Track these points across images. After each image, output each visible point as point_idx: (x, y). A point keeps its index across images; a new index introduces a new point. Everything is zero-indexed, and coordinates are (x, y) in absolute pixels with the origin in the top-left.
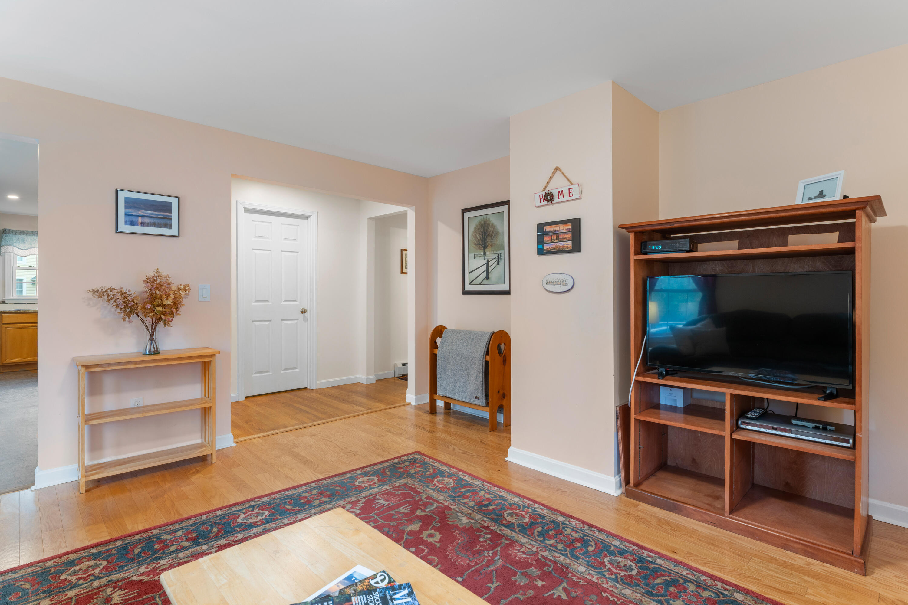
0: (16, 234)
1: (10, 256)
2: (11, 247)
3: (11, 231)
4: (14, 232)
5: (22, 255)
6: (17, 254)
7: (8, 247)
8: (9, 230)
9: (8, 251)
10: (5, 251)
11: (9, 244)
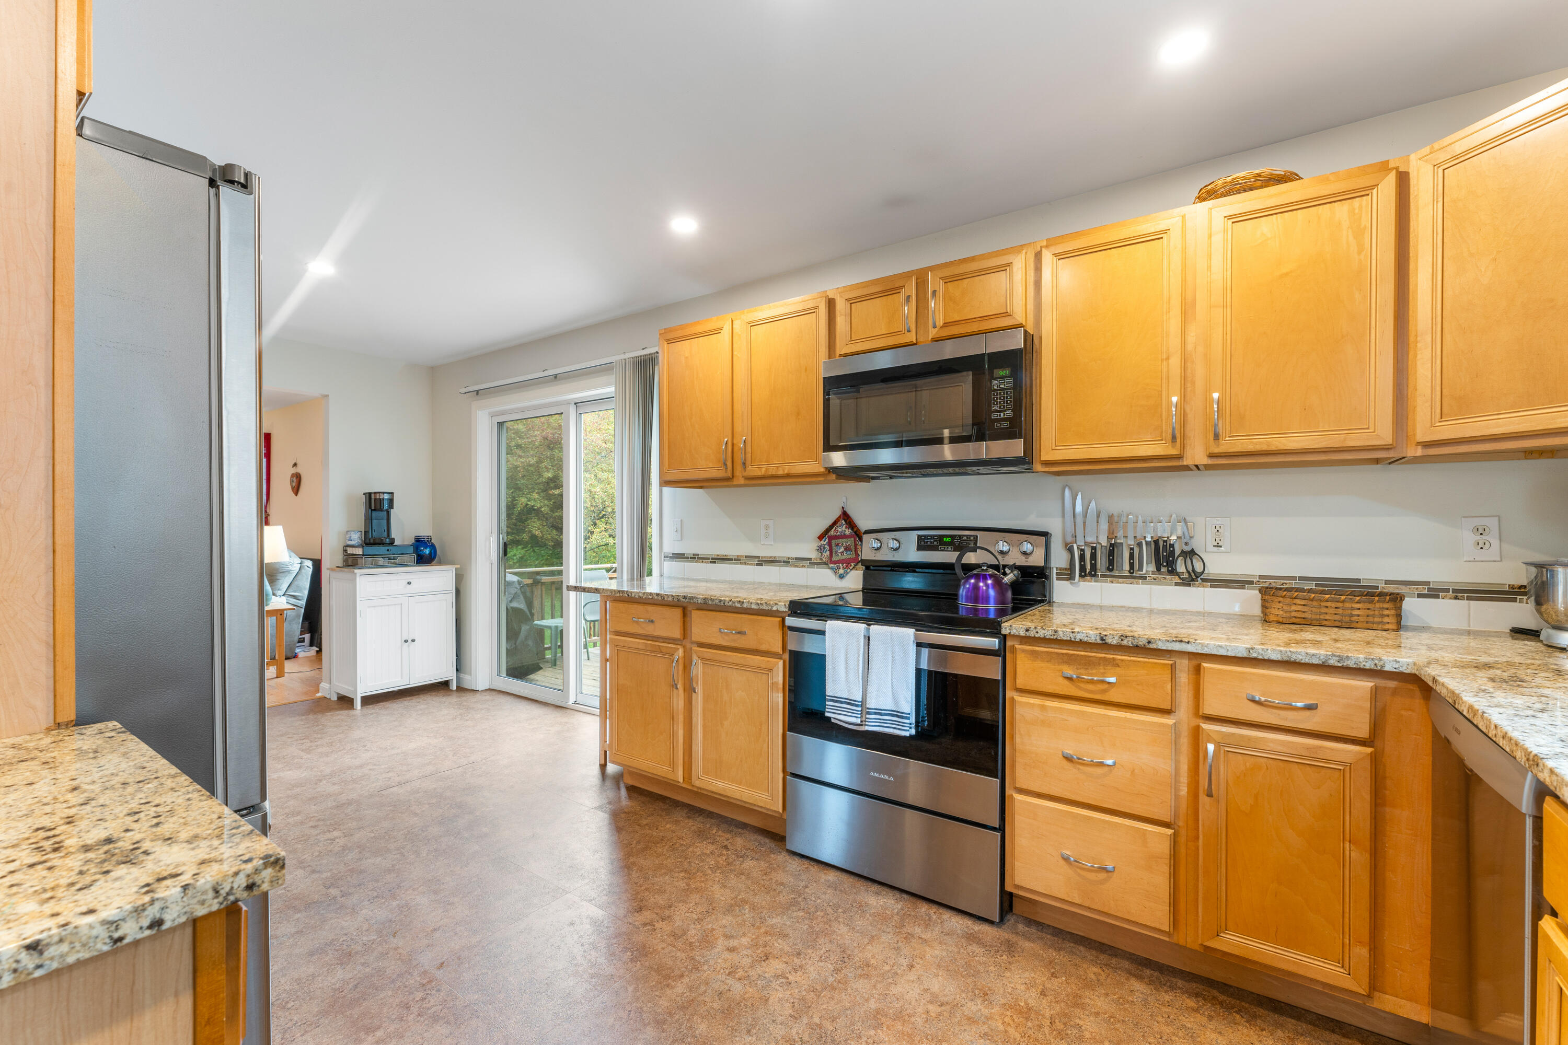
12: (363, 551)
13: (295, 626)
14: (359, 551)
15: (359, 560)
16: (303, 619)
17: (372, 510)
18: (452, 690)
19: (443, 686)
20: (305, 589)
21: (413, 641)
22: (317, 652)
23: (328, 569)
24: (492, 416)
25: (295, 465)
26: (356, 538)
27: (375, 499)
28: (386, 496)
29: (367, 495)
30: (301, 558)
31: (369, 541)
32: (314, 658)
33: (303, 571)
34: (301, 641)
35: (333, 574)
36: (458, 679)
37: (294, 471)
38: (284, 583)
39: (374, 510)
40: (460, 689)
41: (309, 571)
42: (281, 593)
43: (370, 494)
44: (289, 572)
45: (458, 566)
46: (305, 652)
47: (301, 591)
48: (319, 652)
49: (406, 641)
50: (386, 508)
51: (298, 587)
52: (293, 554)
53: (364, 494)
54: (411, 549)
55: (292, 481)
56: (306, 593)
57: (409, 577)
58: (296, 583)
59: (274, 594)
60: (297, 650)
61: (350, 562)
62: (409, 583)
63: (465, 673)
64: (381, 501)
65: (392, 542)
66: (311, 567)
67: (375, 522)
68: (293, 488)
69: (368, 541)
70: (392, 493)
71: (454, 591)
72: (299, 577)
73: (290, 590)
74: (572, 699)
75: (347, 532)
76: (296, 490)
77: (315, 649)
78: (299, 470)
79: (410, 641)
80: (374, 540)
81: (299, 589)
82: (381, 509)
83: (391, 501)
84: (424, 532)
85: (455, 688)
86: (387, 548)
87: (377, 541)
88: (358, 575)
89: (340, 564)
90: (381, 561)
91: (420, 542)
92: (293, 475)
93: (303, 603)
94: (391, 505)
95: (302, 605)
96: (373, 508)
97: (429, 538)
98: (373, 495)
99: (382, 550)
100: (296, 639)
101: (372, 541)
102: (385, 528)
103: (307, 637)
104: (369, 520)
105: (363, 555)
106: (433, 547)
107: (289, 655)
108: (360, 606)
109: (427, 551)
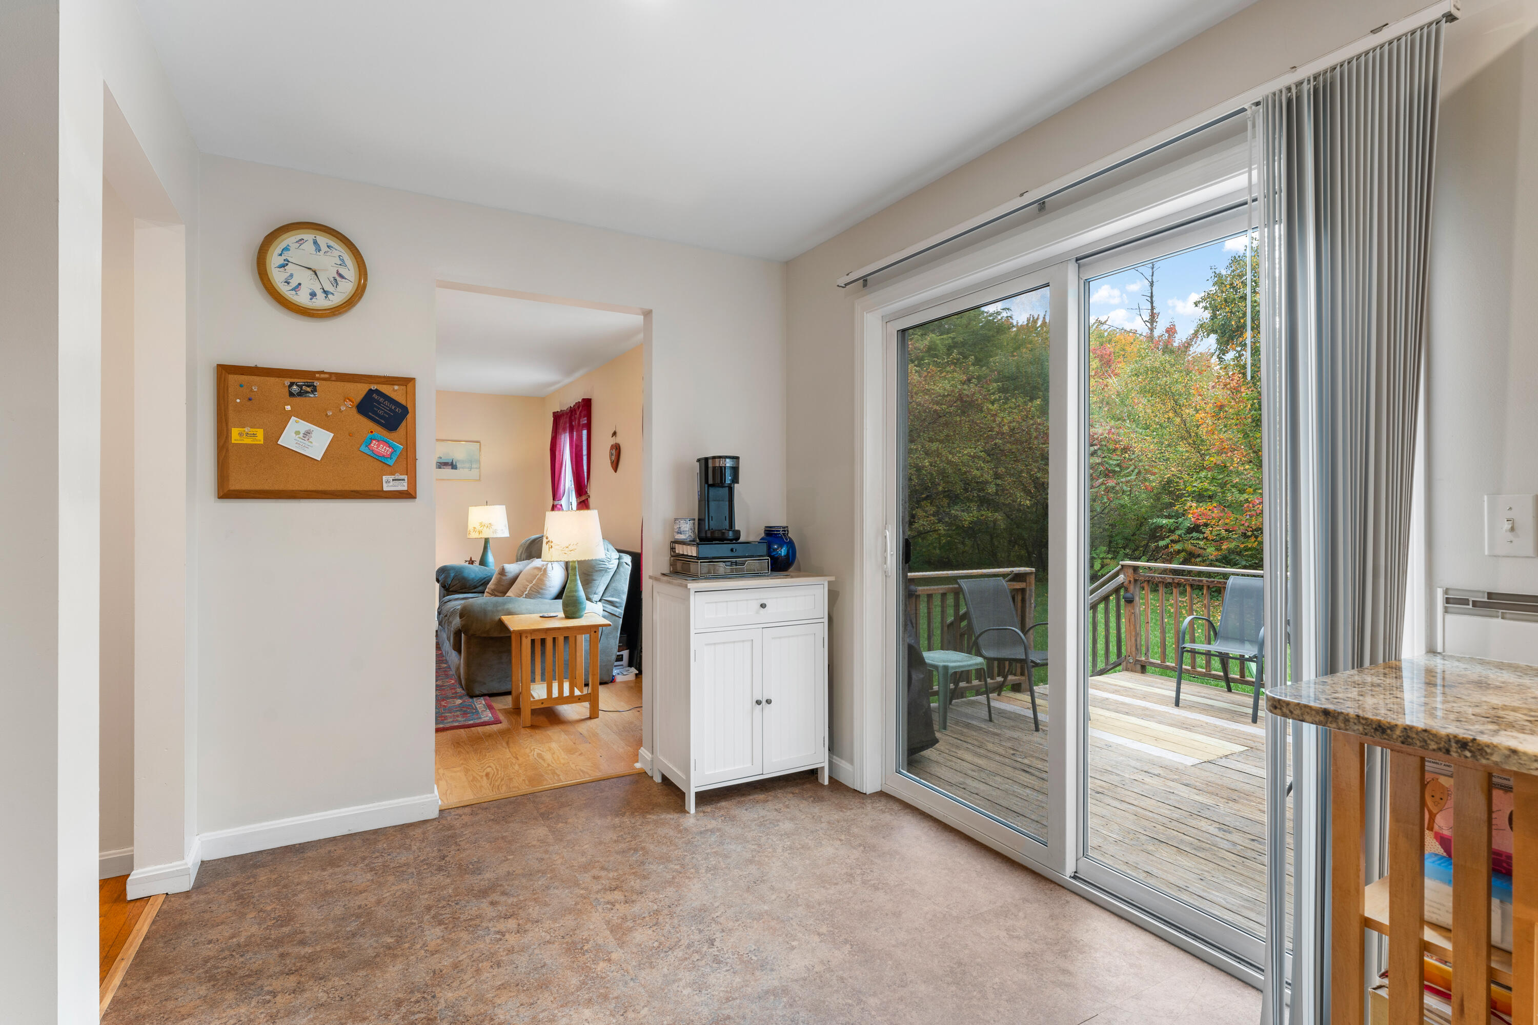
12: (698, 552)
13: (613, 641)
14: (692, 551)
15: (693, 566)
16: (621, 633)
17: (709, 486)
18: (822, 785)
19: (811, 775)
20: (623, 593)
21: (769, 702)
22: (636, 675)
23: (650, 577)
24: (888, 320)
25: (614, 434)
26: (687, 529)
27: (714, 468)
28: (729, 463)
29: (703, 462)
30: (619, 551)
31: (704, 537)
32: (632, 685)
33: (621, 569)
34: (620, 658)
35: (658, 587)
36: (831, 763)
37: (612, 441)
38: (601, 585)
39: (713, 485)
40: (836, 785)
41: (627, 570)
42: (596, 597)
43: (706, 459)
44: (606, 570)
45: (832, 579)
46: (624, 675)
47: (619, 596)
48: (639, 675)
49: (759, 702)
50: (728, 481)
51: (616, 590)
52: (611, 548)
53: (699, 460)
54: (763, 549)
55: (611, 454)
56: (625, 597)
57: (763, 596)
58: (613, 585)
59: (589, 599)
60: (615, 672)
61: (679, 566)
62: (763, 606)
63: (841, 758)
64: (722, 470)
65: (737, 534)
66: (630, 564)
67: (712, 504)
68: (612, 463)
69: (703, 535)
70: (736, 458)
71: (826, 620)
72: (617, 577)
73: (607, 594)
74: (1070, 869)
75: (676, 520)
76: (615, 465)
77: (634, 671)
78: (618, 439)
79: (764, 702)
80: (713, 533)
81: (617, 593)
82: (721, 484)
83: (735, 470)
84: (778, 520)
85: (826, 782)
86: (731, 546)
87: (717, 535)
88: (692, 592)
89: (666, 571)
90: (722, 567)
91: (773, 535)
92: (612, 447)
93: (620, 611)
94: (735, 479)
95: (620, 613)
96: (711, 482)
97: (785, 529)
98: (710, 462)
99: (722, 549)
100: (614, 657)
101: (709, 535)
102: (727, 514)
103: (625, 653)
104: (704, 501)
105: (698, 558)
106: (791, 544)
107: (606, 679)
108: (695, 642)
109: (783, 552)
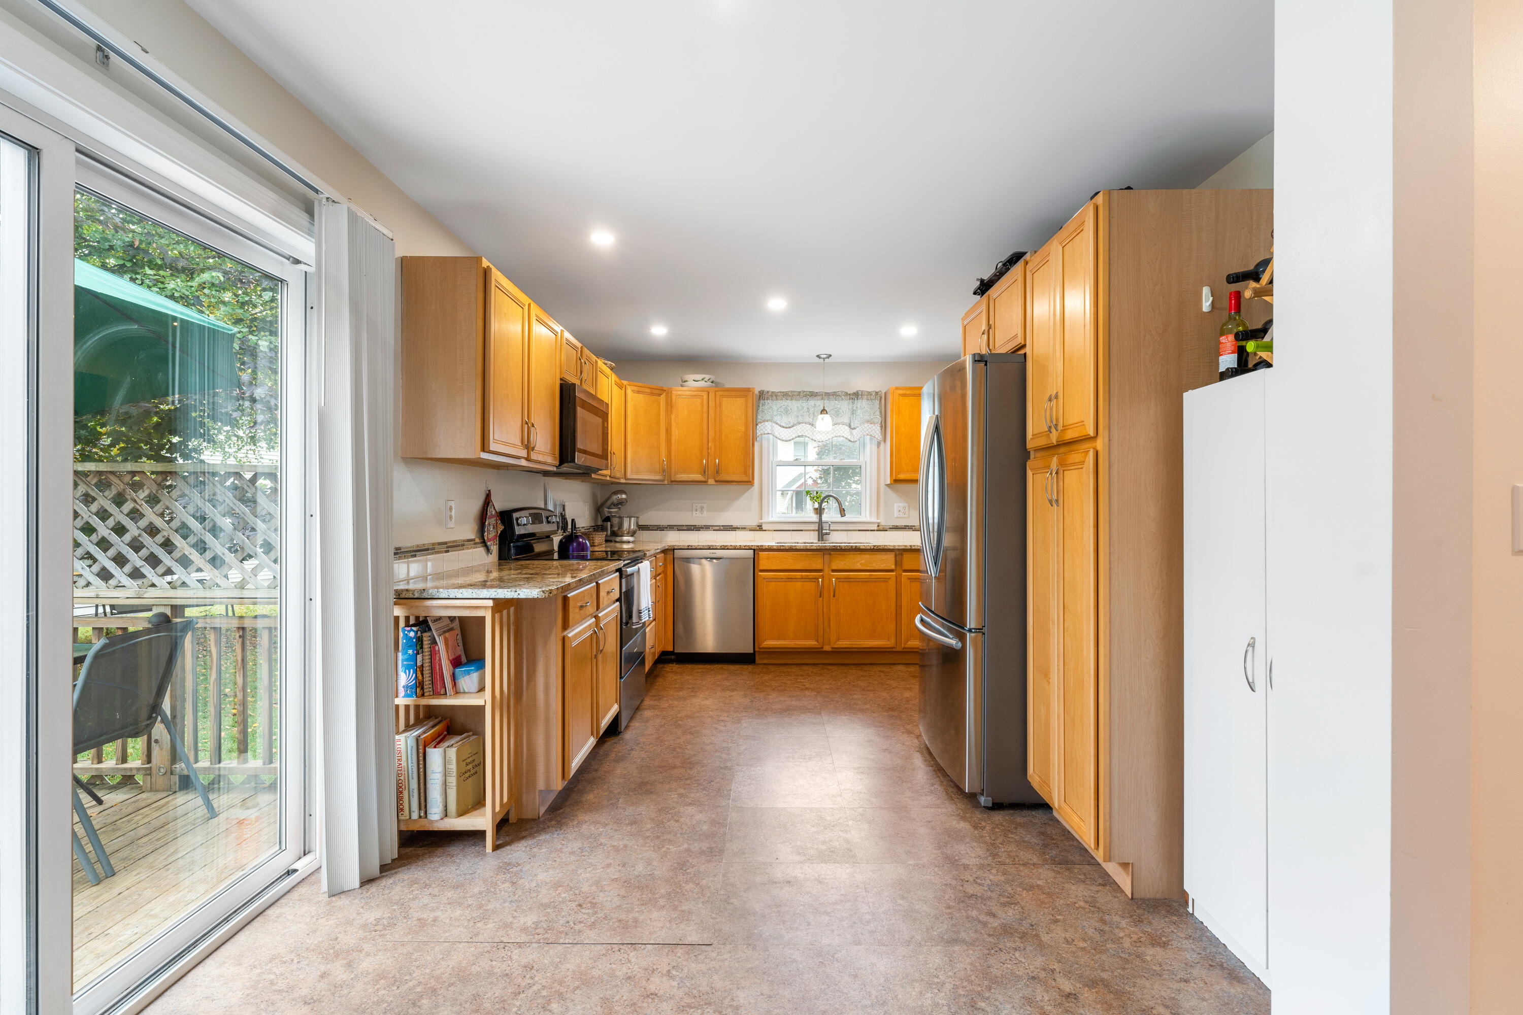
0: (777, 399)
1: (768, 440)
2: (770, 423)
3: (770, 394)
4: (775, 396)
5: (784, 439)
6: (778, 436)
7: (766, 423)
8: (768, 392)
9: (766, 432)
10: (762, 432)
11: (767, 419)
